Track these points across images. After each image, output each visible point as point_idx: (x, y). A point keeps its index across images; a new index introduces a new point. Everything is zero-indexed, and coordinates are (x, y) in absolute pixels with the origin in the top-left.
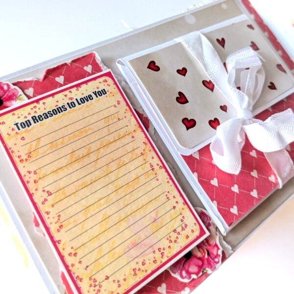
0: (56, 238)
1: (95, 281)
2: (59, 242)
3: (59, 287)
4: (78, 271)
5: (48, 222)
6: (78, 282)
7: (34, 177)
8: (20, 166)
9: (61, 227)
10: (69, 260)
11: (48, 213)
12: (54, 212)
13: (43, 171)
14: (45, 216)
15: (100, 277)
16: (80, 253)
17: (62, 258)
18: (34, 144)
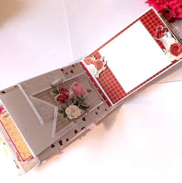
0: (15, 144)
1: (24, 153)
2: (15, 145)
3: (16, 155)
4: (20, 151)
5: (12, 140)
6: (20, 154)
7: (8, 130)
8: (5, 127)
9: (16, 141)
10: (18, 149)
11: (12, 138)
12: (14, 138)
13: (11, 128)
14: (12, 139)
15: (25, 152)
16: (21, 147)
17: (16, 148)
18: (8, 121)
